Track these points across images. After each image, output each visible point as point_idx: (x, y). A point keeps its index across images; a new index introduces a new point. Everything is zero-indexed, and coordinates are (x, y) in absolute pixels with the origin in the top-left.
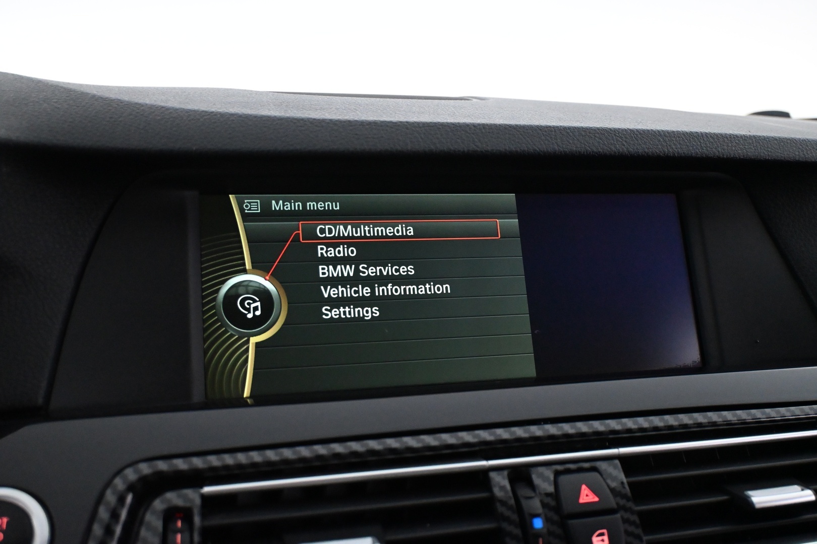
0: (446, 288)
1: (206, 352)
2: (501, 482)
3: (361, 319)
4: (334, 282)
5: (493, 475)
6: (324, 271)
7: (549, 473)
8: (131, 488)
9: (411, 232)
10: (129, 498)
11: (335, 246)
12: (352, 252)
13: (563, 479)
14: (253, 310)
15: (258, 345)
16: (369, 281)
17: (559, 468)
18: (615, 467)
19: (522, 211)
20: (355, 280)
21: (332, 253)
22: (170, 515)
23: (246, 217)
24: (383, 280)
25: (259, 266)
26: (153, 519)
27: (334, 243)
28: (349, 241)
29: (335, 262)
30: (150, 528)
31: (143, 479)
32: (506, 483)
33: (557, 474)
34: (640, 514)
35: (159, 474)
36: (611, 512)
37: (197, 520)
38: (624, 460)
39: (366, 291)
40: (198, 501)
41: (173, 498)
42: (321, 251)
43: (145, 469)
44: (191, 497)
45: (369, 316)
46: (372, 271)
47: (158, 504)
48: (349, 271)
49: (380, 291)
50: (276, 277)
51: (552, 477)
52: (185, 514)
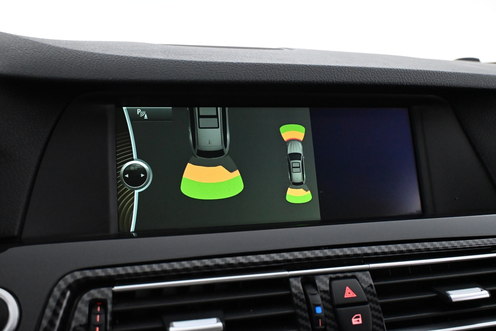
1: (119, 203)
2: (296, 284)
5: (291, 280)
7: (326, 279)
8: (69, 287)
10: (68, 294)
13: (335, 283)
17: (332, 276)
18: (367, 276)
22: (93, 304)
26: (83, 307)
30: (80, 311)
31: (77, 282)
32: (300, 285)
33: (331, 280)
34: (382, 305)
35: (87, 279)
36: (364, 303)
37: (110, 307)
38: (373, 271)
40: (110, 295)
41: (95, 293)
43: (78, 275)
44: (107, 292)
47: (86, 297)
51: (328, 282)
52: (103, 303)
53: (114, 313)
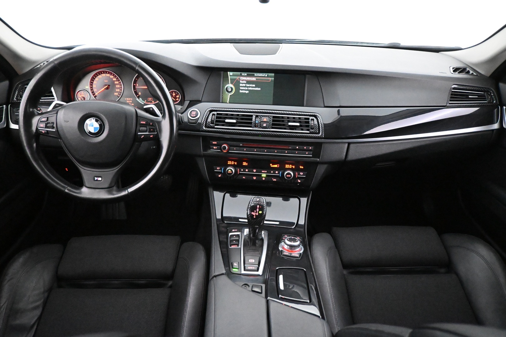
0: (260, 89)
1: (223, 96)
3: (245, 93)
4: (242, 87)
5: (253, 115)
6: (241, 85)
7: (261, 116)
8: (209, 111)
9: (255, 79)
10: (209, 112)
11: (243, 81)
12: (245, 82)
13: (263, 117)
14: (230, 90)
15: (230, 95)
16: (248, 87)
18: (271, 117)
19: (275, 77)
20: (245, 87)
21: (242, 82)
22: (213, 114)
23: (230, 76)
24: (250, 87)
25: (231, 83)
26: (211, 114)
27: (243, 80)
28: (245, 80)
29: (243, 83)
31: (211, 110)
32: (255, 117)
34: (272, 123)
35: (212, 110)
36: (268, 122)
37: (216, 115)
38: (273, 116)
39: (247, 89)
41: (214, 113)
42: (241, 82)
43: (211, 109)
44: (215, 113)
45: (247, 93)
46: (248, 85)
47: (212, 113)
48: (244, 85)
49: (249, 89)
50: (234, 85)
52: (214, 114)
53: (216, 117)
